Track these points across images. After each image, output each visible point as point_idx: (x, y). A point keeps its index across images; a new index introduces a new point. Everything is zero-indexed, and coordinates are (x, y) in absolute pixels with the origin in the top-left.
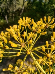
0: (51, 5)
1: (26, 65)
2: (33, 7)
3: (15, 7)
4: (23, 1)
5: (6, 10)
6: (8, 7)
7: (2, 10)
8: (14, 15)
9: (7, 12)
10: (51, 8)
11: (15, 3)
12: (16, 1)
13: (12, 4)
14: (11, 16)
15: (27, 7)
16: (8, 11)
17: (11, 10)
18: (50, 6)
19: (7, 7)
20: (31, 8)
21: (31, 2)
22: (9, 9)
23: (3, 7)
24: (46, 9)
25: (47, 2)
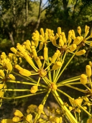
0: (84, 16)
1: (45, 114)
2: (55, 20)
3: (26, 19)
4: (38, 11)
5: (11, 24)
6: (15, 19)
7: (5, 23)
8: (23, 32)
9: (13, 28)
10: (84, 21)
11: (26, 12)
12: (27, 11)
13: (21, 15)
14: (19, 34)
15: (45, 20)
16: (14, 26)
17: (18, 24)
18: (81, 18)
19: (13, 19)
20: (52, 20)
21: (51, 12)
22: (17, 22)
23: (7, 20)
24: (75, 22)
25: (77, 12)
